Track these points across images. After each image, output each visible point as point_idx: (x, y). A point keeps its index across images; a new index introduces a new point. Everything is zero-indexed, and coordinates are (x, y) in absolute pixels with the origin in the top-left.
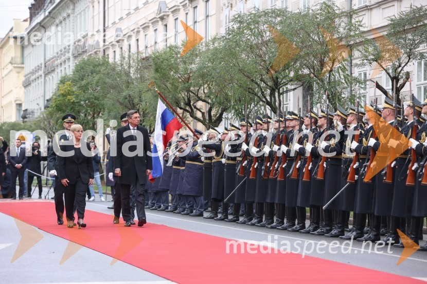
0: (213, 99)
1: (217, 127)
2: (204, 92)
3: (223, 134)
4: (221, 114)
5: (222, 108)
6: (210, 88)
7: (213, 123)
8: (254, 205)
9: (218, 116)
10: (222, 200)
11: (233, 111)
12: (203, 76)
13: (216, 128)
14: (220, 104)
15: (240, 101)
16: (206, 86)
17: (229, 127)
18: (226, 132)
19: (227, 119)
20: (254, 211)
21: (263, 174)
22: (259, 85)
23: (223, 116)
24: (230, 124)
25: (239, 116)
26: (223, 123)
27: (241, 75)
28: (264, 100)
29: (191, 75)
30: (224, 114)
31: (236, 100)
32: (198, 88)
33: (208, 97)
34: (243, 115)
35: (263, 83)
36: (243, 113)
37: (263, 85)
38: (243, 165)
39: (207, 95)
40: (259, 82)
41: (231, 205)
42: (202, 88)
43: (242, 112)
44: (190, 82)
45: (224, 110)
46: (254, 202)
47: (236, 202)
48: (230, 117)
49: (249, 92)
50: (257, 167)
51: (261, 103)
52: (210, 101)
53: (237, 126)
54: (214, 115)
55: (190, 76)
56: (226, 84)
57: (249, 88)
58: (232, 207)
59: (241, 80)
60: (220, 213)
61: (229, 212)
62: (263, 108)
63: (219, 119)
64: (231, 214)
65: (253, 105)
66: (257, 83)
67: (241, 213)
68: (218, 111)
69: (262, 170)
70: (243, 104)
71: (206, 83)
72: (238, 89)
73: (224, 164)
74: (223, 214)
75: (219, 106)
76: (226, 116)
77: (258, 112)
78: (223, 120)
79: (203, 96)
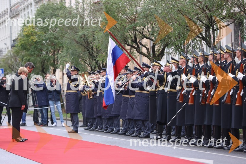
0: (156, 36)
1: (160, 60)
2: (148, 31)
3: (166, 66)
4: (163, 49)
5: (164, 44)
6: (153, 27)
7: (157, 57)
8: (194, 127)
9: (160, 51)
10: (165, 123)
11: (173, 47)
12: (147, 17)
13: (159, 62)
14: (162, 41)
15: (179, 37)
16: (150, 25)
17: (170, 60)
18: (168, 64)
19: (168, 53)
20: (194, 132)
21: (201, 100)
22: (195, 23)
23: (165, 51)
24: (171, 57)
25: (179, 51)
26: (165, 57)
27: (180, 15)
28: (200, 36)
29: (137, 16)
30: (165, 50)
31: (176, 38)
32: (143, 27)
33: (152, 35)
34: (182, 49)
35: (199, 21)
36: (183, 47)
37: (199, 23)
38: (183, 93)
39: (151, 33)
40: (195, 20)
41: (174, 127)
42: (147, 27)
43: (181, 47)
44: (136, 22)
45: (166, 46)
46: (193, 125)
47: (177, 125)
48: (171, 52)
49: (187, 30)
50: (195, 95)
51: (198, 39)
52: (153, 38)
53: (178, 60)
54: (157, 50)
55: (135, 17)
56: (167, 23)
57: (187, 26)
58: (174, 129)
59: (179, 19)
60: (164, 134)
61: (172, 133)
62: (199, 43)
63: (162, 54)
64: (174, 135)
65: (190, 41)
66: (193, 22)
67: (182, 134)
68: (160, 47)
69: (200, 97)
70: (182, 40)
71: (150, 22)
72: (177, 27)
73: (167, 92)
74: (166, 136)
75: (161, 42)
76: (168, 51)
77: (195, 46)
78: (165, 54)
79: (148, 34)
